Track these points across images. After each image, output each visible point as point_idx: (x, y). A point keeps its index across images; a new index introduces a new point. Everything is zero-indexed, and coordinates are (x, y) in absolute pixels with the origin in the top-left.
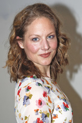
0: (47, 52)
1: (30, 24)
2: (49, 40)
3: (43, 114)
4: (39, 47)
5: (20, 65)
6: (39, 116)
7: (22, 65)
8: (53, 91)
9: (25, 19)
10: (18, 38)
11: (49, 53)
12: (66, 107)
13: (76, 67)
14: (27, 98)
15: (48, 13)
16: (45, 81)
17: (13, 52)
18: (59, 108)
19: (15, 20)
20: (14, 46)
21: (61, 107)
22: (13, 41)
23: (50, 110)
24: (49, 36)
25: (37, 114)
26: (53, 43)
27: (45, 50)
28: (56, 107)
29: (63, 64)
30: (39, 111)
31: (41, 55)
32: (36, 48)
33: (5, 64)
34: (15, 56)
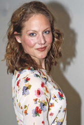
0: (43, 46)
1: (28, 20)
2: (45, 35)
3: (41, 103)
4: (36, 41)
5: (18, 58)
6: (38, 105)
7: (20, 58)
8: (49, 82)
9: (23, 16)
10: (16, 33)
11: (45, 47)
12: (61, 96)
13: (69, 60)
14: (27, 89)
15: (44, 10)
16: (41, 73)
17: (11, 46)
18: (55, 97)
19: (13, 17)
20: (12, 40)
21: (57, 97)
22: (11, 36)
23: (47, 99)
24: (45, 32)
25: (36, 103)
26: (49, 38)
27: (42, 44)
28: (52, 96)
29: (57, 57)
30: (38, 101)
31: (37, 49)
32: (33, 42)
33: (4, 57)
34: (13, 49)
